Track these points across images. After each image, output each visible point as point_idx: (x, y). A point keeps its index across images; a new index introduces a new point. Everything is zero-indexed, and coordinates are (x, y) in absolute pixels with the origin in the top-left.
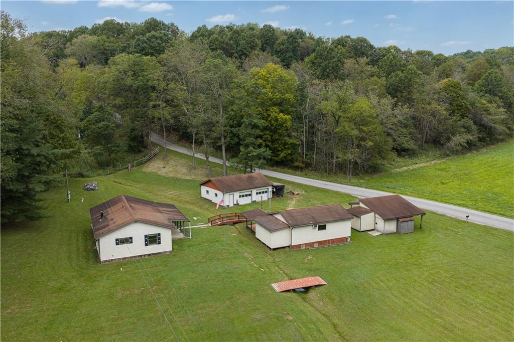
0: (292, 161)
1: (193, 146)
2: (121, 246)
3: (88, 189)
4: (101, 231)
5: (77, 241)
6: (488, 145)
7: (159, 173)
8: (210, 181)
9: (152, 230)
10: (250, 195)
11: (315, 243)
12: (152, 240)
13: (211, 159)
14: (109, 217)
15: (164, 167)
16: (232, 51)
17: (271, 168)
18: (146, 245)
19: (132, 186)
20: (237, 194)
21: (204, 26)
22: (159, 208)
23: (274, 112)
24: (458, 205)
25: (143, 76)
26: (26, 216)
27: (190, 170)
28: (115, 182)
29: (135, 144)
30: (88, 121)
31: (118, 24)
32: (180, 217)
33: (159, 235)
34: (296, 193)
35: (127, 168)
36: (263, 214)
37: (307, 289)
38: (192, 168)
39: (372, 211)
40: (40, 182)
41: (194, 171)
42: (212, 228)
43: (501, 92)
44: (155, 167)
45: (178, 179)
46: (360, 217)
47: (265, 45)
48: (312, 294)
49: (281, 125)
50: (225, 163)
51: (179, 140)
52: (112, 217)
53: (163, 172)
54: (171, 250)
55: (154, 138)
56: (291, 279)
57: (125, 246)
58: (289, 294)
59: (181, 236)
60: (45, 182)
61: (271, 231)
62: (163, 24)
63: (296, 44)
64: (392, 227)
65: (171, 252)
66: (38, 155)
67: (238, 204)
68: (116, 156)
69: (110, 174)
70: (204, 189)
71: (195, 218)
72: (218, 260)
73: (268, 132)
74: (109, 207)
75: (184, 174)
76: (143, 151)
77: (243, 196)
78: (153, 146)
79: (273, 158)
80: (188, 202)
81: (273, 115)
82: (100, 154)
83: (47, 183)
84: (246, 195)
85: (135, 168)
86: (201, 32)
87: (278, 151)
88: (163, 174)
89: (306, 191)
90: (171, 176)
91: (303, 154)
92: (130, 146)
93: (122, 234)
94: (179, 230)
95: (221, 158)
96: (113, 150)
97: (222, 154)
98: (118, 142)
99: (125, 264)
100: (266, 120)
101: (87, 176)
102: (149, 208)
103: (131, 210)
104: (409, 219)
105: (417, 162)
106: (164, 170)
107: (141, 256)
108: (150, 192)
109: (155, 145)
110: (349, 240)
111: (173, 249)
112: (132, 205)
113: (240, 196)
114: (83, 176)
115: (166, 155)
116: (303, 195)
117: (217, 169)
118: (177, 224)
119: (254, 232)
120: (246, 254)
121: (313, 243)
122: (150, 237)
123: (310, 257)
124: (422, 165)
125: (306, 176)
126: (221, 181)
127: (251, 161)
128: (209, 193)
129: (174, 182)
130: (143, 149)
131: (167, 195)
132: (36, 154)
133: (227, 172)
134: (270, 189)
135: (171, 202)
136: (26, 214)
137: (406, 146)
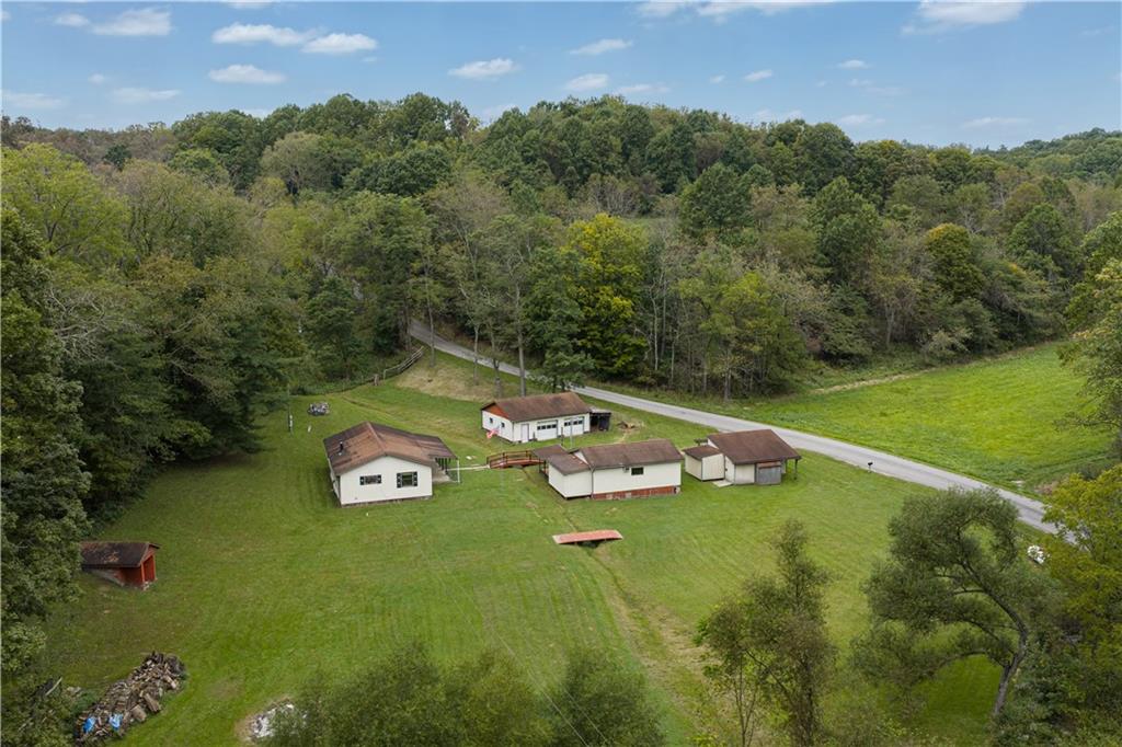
0: (636, 373)
1: (475, 347)
2: (368, 487)
3: (314, 414)
4: (342, 467)
5: (309, 481)
6: (1019, 345)
7: (422, 389)
8: (494, 404)
9: (408, 468)
10: (554, 426)
11: (628, 492)
12: (407, 480)
13: (503, 368)
14: (351, 450)
15: (430, 381)
16: (564, 161)
17: (601, 385)
18: (399, 486)
19: (379, 410)
20: (533, 425)
21: (515, 110)
22: (418, 441)
23: (606, 294)
24: (877, 448)
25: (399, 233)
26: (242, 448)
27: (470, 386)
28: (354, 403)
29: (386, 342)
30: (313, 305)
31: (356, 102)
32: (445, 454)
33: (416, 473)
34: (630, 425)
35: (373, 380)
36: (559, 452)
37: (596, 543)
38: (472, 383)
39: (720, 451)
40: (262, 402)
41: (476, 387)
42: (491, 471)
43: (1057, 246)
44: (415, 380)
45: (451, 401)
46: (700, 460)
47: (629, 146)
48: (602, 549)
49: (616, 316)
50: (522, 374)
51: (457, 335)
52: (357, 449)
53: (427, 389)
54: (431, 494)
55: (416, 330)
56: (581, 531)
57: (374, 486)
58: (570, 547)
59: (447, 479)
60: (268, 402)
61: (565, 473)
62: (441, 105)
63: (689, 144)
64: (747, 475)
65: (431, 497)
66: (261, 366)
67: (535, 440)
68: (354, 362)
69: (346, 390)
70: (486, 415)
71: (469, 458)
72: (491, 508)
73: (595, 327)
74: (352, 437)
75: (459, 392)
76: (397, 354)
77: (544, 428)
78: (413, 345)
79: (605, 368)
80: (461, 435)
81: (603, 299)
82: (329, 358)
83: (270, 404)
84: (549, 427)
85: (385, 382)
86: (507, 125)
87: (614, 357)
88: (426, 392)
89: (649, 422)
90: (440, 394)
91: (654, 362)
92: (377, 344)
93: (368, 471)
94: (444, 472)
95: (517, 364)
96: (351, 352)
97: (518, 360)
98: (358, 337)
99: (371, 509)
100: (593, 307)
101: (312, 394)
102: (404, 440)
103: (380, 442)
104: (772, 464)
105: (865, 377)
106: (431, 385)
107: (391, 501)
108: (407, 420)
109: (417, 343)
110: (678, 490)
111: (434, 494)
112: (382, 435)
113: (539, 428)
114: (304, 393)
115: (434, 359)
116: (642, 429)
117: (513, 384)
118: (441, 464)
119: (547, 477)
120: (529, 504)
121: (624, 492)
122: (404, 477)
123: (614, 509)
124: (871, 382)
125: (656, 398)
126: (509, 405)
127: (563, 373)
128: (492, 422)
129: (444, 404)
130: (398, 351)
131: (433, 424)
132: (257, 365)
133: (525, 390)
134: (587, 418)
135: (437, 435)
136: (243, 444)
137: (846, 348)
